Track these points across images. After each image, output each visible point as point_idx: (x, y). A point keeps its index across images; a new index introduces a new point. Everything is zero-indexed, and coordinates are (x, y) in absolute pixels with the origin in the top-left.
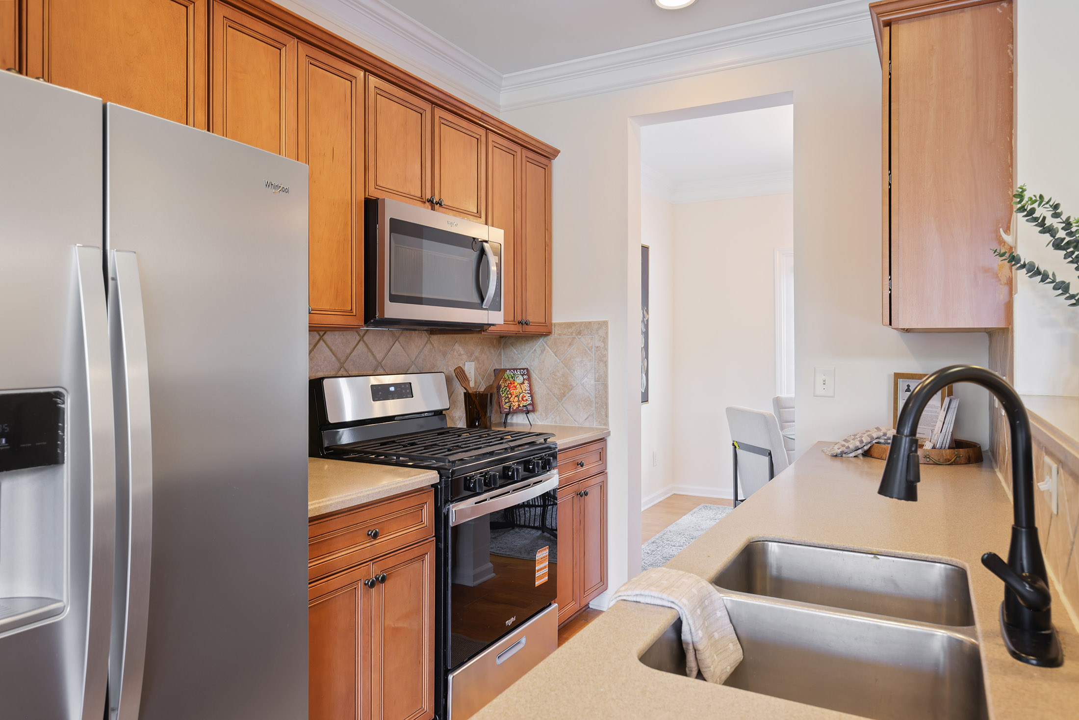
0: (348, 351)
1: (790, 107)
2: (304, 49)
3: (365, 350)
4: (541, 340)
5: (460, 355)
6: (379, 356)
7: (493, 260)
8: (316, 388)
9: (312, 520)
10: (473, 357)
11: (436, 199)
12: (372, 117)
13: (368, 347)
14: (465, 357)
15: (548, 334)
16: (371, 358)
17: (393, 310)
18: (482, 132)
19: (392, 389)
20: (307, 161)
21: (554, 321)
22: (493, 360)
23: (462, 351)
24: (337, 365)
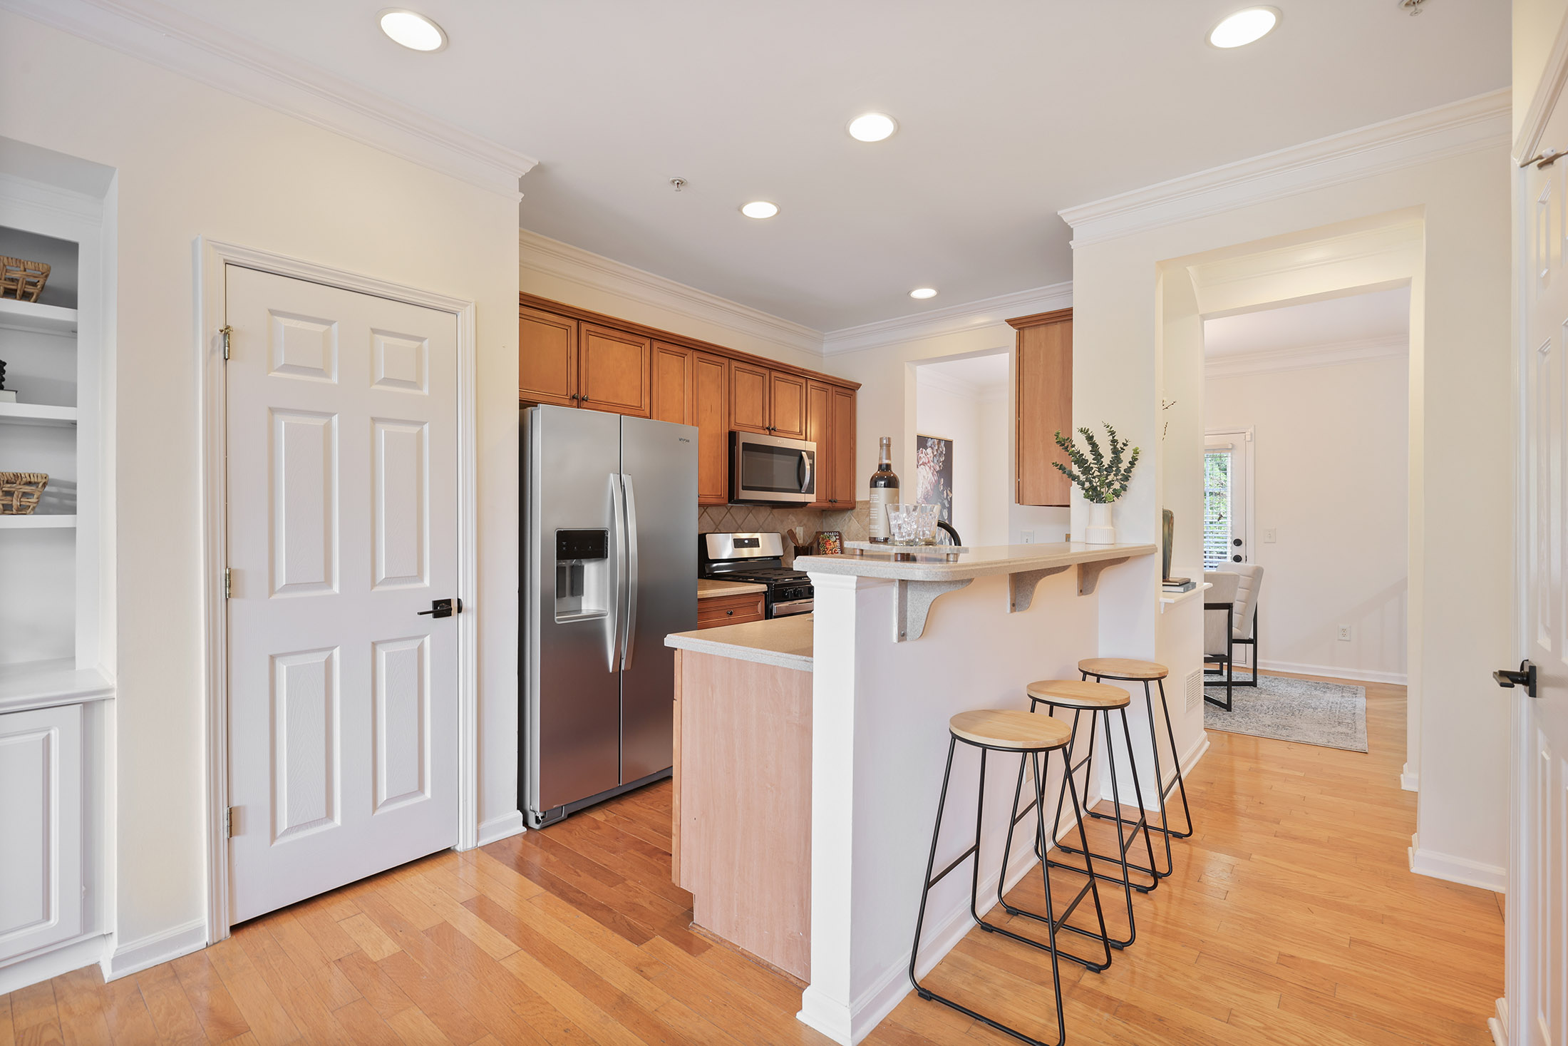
0: (721, 518)
1: (1008, 354)
2: (696, 354)
3: (731, 518)
4: (849, 512)
5: (793, 522)
6: (739, 522)
7: (807, 462)
8: (702, 540)
9: (699, 600)
10: (802, 524)
11: (772, 426)
12: (733, 385)
13: (732, 515)
14: (796, 523)
15: (853, 508)
16: (734, 523)
17: (745, 495)
18: (803, 381)
19: (746, 541)
20: (698, 426)
21: (857, 500)
22: (815, 526)
23: (794, 519)
24: (714, 527)
